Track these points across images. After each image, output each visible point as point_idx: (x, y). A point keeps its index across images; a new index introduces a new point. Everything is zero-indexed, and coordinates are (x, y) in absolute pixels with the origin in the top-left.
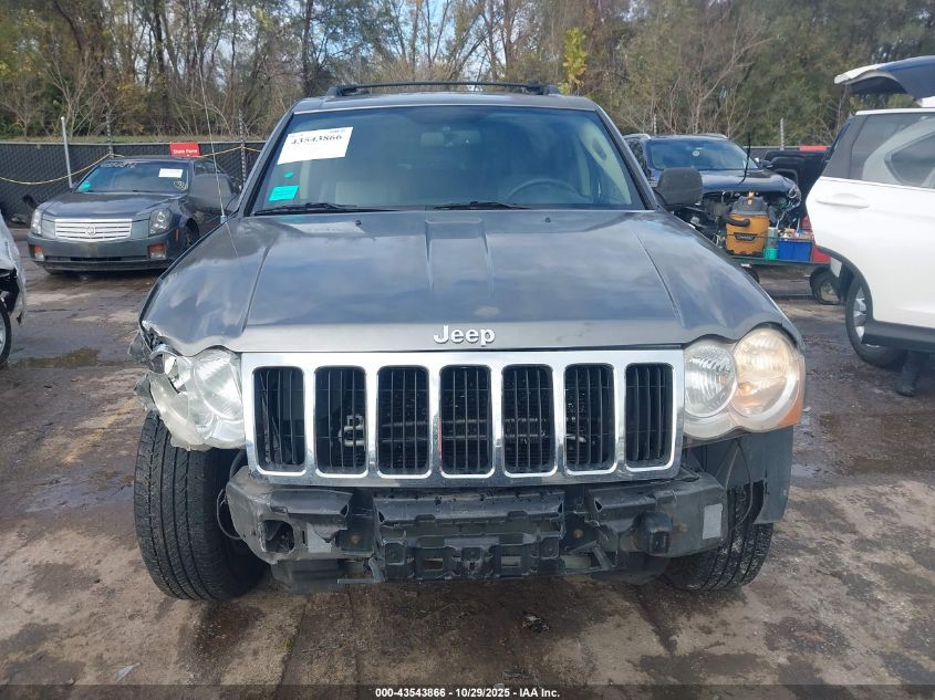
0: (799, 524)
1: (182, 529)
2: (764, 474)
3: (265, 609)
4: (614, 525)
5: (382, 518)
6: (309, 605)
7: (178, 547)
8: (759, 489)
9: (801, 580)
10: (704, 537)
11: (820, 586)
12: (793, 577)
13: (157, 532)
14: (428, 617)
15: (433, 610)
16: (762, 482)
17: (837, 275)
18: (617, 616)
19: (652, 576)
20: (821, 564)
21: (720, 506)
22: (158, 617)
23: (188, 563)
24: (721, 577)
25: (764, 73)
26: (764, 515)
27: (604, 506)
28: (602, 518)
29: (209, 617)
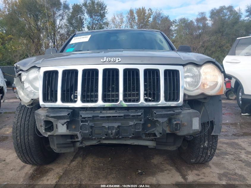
0: (227, 148)
1: (26, 137)
2: (213, 119)
3: (54, 168)
4: (161, 120)
5: (81, 116)
6: (68, 168)
7: (25, 143)
8: (212, 123)
9: (229, 162)
10: (193, 129)
11: (235, 163)
12: (226, 161)
13: (18, 138)
14: (106, 171)
15: (108, 169)
16: (213, 121)
17: (233, 87)
18: (168, 171)
19: (177, 147)
20: (235, 158)
21: (198, 118)
22: (20, 170)
23: (28, 148)
24: (202, 156)
25: (210, 50)
26: (214, 132)
27: (157, 113)
28: (156, 118)
29: (36, 170)
